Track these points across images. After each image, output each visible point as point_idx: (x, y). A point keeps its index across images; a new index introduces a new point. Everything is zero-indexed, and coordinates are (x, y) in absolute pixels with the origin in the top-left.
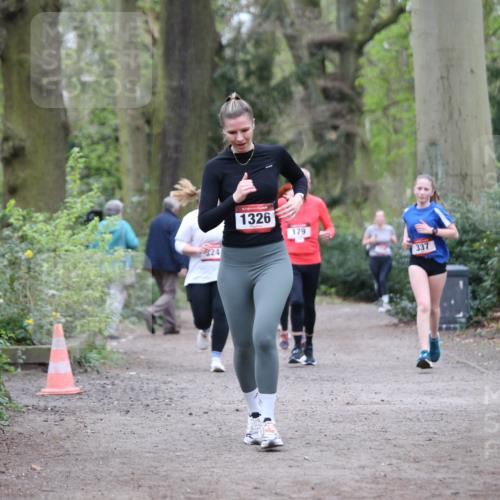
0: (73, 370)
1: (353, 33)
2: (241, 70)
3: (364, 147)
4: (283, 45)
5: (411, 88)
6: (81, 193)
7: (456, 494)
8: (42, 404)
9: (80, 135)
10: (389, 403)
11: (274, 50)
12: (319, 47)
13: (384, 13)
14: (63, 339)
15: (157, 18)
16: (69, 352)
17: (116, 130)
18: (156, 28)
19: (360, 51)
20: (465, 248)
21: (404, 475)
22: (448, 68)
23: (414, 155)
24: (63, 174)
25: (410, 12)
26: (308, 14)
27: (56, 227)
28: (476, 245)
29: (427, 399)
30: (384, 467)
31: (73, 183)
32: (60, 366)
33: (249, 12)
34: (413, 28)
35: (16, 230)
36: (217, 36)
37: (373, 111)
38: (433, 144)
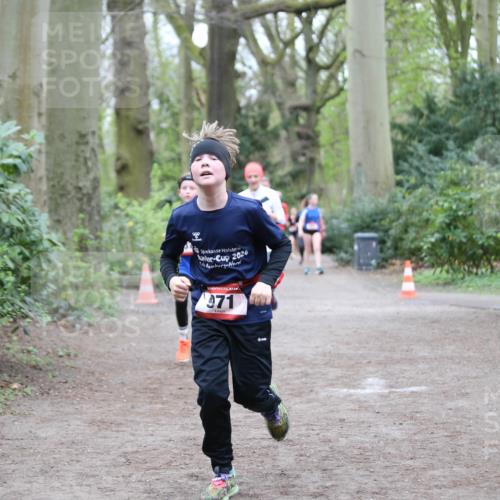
0: (155, 291)
1: (314, 102)
2: (251, 123)
3: (321, 167)
4: (275, 107)
5: (346, 132)
6: (159, 190)
7: (369, 362)
9: (160, 157)
11: (269, 111)
12: (296, 109)
13: (332, 91)
14: (149, 272)
15: (204, 92)
16: (153, 280)
17: (179, 155)
18: (204, 98)
19: (318, 111)
20: (377, 224)
21: (341, 352)
22: (368, 121)
23: (349, 171)
24: (149, 179)
25: (347, 91)
26: (290, 90)
27: (145, 209)
28: (383, 222)
29: (355, 309)
30: (329, 347)
31: (155, 184)
32: (147, 288)
33: (255, 89)
34: (349, 99)
35: (123, 210)
36: (237, 102)
37: (325, 146)
38: (359, 164)
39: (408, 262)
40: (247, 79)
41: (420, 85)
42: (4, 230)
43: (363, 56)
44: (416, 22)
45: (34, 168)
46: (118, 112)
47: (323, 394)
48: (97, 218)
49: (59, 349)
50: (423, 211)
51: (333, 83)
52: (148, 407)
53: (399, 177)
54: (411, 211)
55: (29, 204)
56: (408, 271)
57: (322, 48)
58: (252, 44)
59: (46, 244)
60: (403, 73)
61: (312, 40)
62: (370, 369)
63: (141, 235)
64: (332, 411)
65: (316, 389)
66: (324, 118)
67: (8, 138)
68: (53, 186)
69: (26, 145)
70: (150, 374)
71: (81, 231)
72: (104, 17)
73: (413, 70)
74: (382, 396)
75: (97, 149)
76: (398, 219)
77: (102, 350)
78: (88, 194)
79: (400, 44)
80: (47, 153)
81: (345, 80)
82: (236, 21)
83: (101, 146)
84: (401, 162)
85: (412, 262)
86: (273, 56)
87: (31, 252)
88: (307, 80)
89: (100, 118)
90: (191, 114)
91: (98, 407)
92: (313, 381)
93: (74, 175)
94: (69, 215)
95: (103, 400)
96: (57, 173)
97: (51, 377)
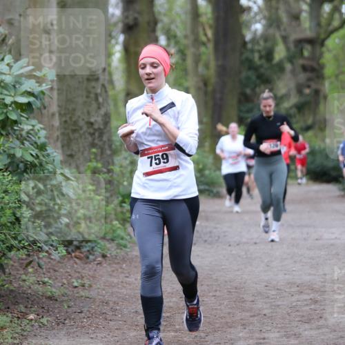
1: (318, 34)
2: (256, 56)
4: (280, 40)
10: (339, 239)
11: (275, 44)
12: (300, 42)
13: (336, 23)
15: (211, 27)
18: (210, 33)
19: (322, 44)
26: (294, 23)
33: (260, 22)
36: (243, 37)
37: (329, 78)
40: (252, 14)
42: (18, 166)
45: (46, 104)
46: (126, 49)
48: (109, 152)
49: (74, 280)
51: (337, 16)
64: (342, 337)
65: (325, 315)
66: (329, 51)
67: (21, 75)
68: (66, 122)
69: (37, 82)
71: (93, 164)
75: (107, 85)
77: (116, 281)
78: (99, 129)
80: (58, 90)
83: (111, 82)
88: (310, 13)
89: (110, 55)
90: (198, 49)
91: (113, 336)
92: (322, 307)
93: (85, 111)
94: (82, 149)
95: (117, 329)
96: (68, 110)
97: (66, 307)
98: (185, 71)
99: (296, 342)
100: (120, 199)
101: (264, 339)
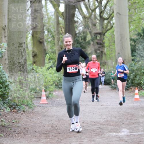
0: (47, 99)
1: (103, 31)
2: (80, 38)
3: (105, 54)
4: (89, 33)
5: (114, 42)
6: (48, 63)
8: (40, 105)
9: (48, 51)
10: (110, 105)
11: (87, 34)
12: (96, 34)
13: (109, 27)
14: (44, 92)
15: (64, 28)
16: (46, 95)
17: (55, 50)
18: (63, 30)
19: (104, 35)
21: (113, 120)
22: (122, 38)
23: (115, 56)
24: (45, 59)
25: (114, 27)
26: (94, 27)
27: (43, 70)
30: (109, 118)
31: (47, 61)
32: (44, 98)
33: (82, 27)
34: (115, 30)
35: (35, 70)
36: (75, 32)
37: (107, 47)
38: (119, 53)
39: (137, 88)
40: (79, 24)
41: (140, 25)
43: (120, 15)
44: (139, 2)
45: (3, 55)
46: (33, 36)
47: (107, 135)
48: (26, 73)
49: (13, 120)
50: (142, 70)
51: (109, 25)
52: (45, 140)
53: (133, 58)
54: (138, 70)
55: (2, 69)
56: (137, 91)
57: (105, 12)
58: (80, 11)
59: (8, 83)
60: (134, 21)
61: (102, 9)
62: (123, 126)
63: (42, 79)
64: (110, 141)
65: (104, 133)
68: (10, 62)
70: (45, 128)
71: (20, 78)
72: (28, 1)
73: (138, 19)
74: (128, 136)
75: (25, 49)
76: (133, 73)
77: (28, 120)
78: (23, 64)
79: (133, 10)
80: (8, 50)
81: (113, 24)
82: (75, 3)
83: (27, 48)
84: (134, 52)
85: (138, 88)
86: (88, 15)
87: (3, 85)
88: (100, 23)
89: (27, 38)
90: (59, 36)
91: (27, 141)
92: (103, 130)
93: (17, 58)
94: (16, 72)
95: (28, 138)
96: (11, 58)
97: (10, 130)
98: (54, 43)
99: (94, 143)
100: (30, 90)
101: (82, 142)
